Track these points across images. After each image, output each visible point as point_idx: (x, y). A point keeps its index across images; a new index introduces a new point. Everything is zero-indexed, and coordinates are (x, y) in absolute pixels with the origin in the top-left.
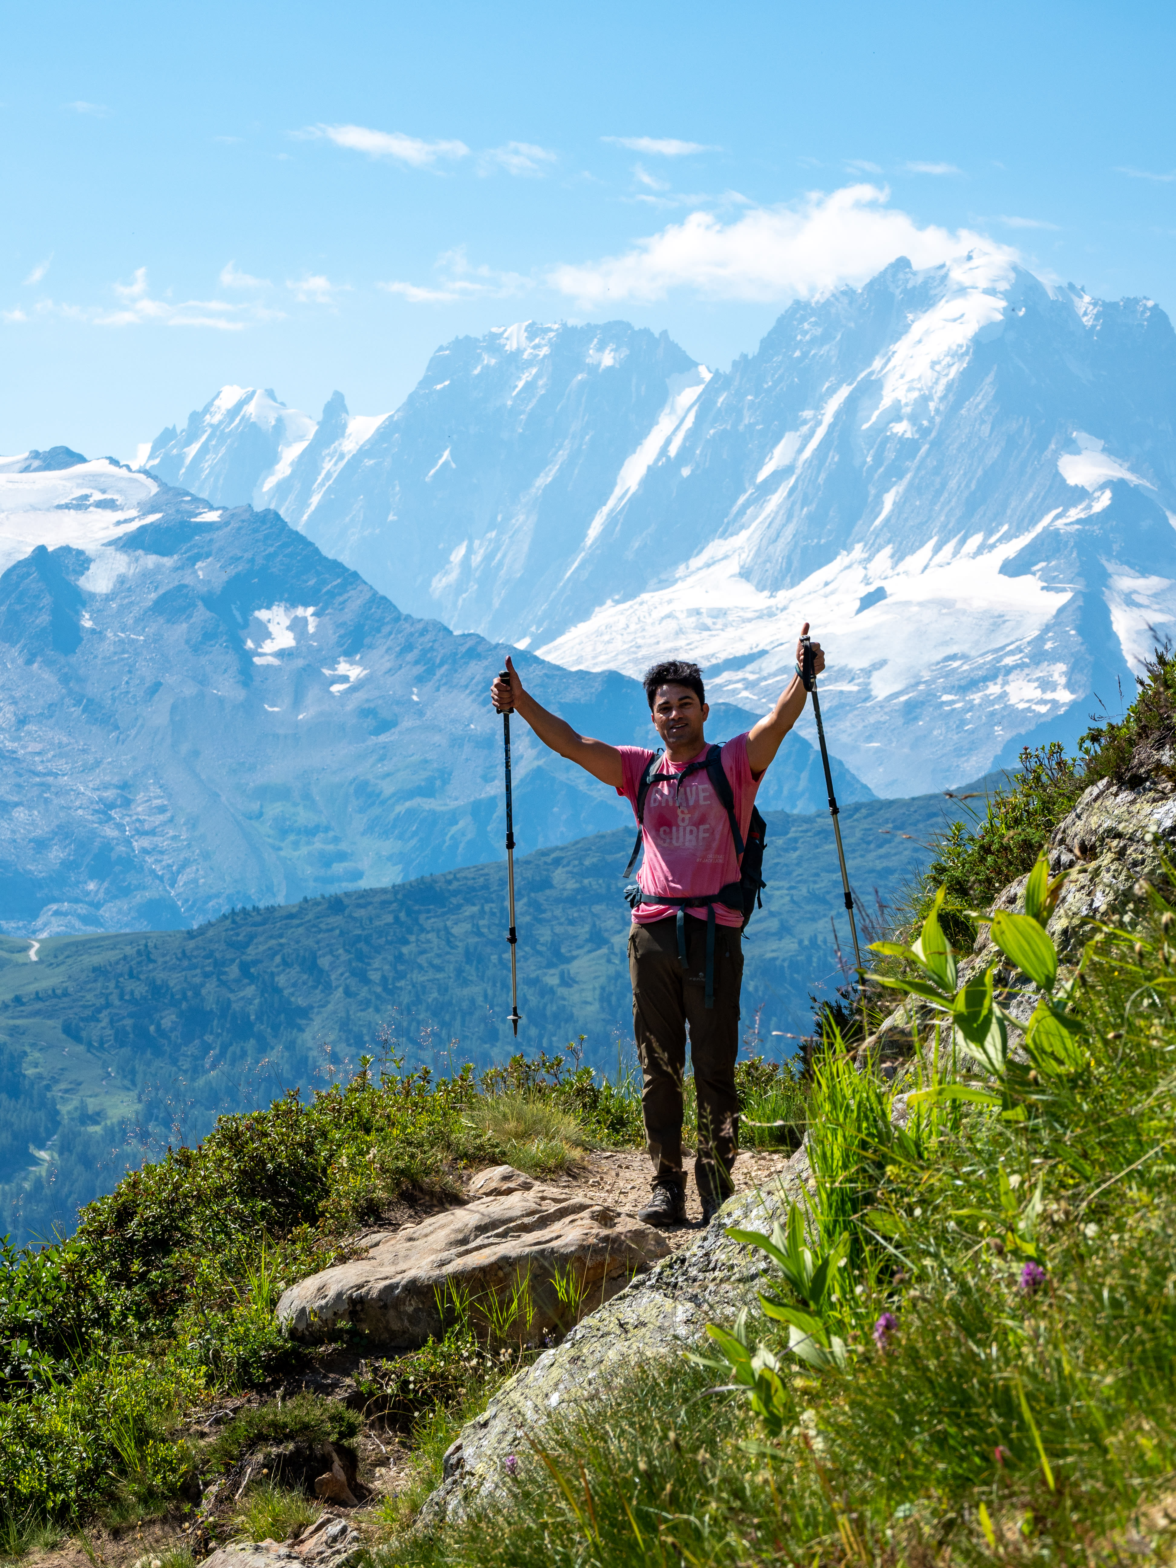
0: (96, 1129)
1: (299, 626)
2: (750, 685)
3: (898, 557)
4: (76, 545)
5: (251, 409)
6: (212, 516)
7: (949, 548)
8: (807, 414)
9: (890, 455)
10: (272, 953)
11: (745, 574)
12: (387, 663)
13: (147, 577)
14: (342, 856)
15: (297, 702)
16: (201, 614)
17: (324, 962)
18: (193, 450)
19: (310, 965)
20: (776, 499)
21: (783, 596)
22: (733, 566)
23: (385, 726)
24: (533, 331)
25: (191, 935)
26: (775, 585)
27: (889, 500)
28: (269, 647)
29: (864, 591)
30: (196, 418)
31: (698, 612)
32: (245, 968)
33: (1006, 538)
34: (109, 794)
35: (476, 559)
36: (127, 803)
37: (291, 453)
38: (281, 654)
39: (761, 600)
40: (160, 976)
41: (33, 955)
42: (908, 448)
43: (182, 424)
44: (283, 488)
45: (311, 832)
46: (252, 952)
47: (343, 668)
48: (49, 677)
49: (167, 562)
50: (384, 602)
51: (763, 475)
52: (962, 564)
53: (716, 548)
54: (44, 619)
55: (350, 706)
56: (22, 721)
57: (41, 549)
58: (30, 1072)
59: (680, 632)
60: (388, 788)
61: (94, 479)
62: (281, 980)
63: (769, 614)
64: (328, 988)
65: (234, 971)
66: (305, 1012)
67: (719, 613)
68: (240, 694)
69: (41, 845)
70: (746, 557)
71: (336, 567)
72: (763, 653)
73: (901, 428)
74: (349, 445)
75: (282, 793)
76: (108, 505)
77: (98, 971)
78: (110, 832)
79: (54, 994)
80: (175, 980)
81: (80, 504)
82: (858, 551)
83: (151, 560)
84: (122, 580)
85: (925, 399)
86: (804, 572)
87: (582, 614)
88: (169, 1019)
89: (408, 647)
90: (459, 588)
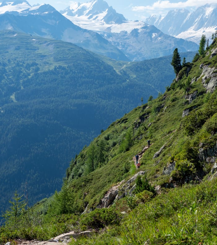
0: (132, 78)
1: (155, 35)
2: (193, 39)
3: (206, 28)
4: (138, 28)
5: (154, 16)
6: (149, 26)
7: (211, 27)
8: (199, 16)
9: (206, 20)
10: (147, 64)
11: (194, 30)
12: (162, 38)
13: (143, 31)
14: (158, 54)
15: (155, 41)
16: (147, 34)
17: (152, 64)
18: (149, 20)
19: (151, 64)
20: (196, 23)
21: (197, 31)
22: (193, 29)
23: (162, 43)
24: (177, 10)
25: (141, 62)
26: (196, 30)
27: (206, 23)
28: (153, 36)
29: (203, 31)
30: (149, 17)
31: (189, 33)
32: (145, 65)
33: (215, 27)
34: (140, 48)
35: (172, 29)
36: (141, 49)
37: (157, 20)
38: (154, 37)
39: (195, 32)
40: (138, 65)
41: (129, 63)
42: (207, 19)
43: (148, 18)
44: (156, 23)
45: (156, 52)
46: (146, 63)
47: (159, 38)
48: (135, 39)
49: (145, 29)
50: (162, 33)
51: (196, 21)
52: (212, 29)
53: (191, 27)
54: (135, 34)
55: (159, 41)
56: (133, 43)
57: (135, 29)
58: (127, 73)
59: (188, 34)
60: (162, 48)
61: (140, 23)
62: (148, 66)
63: (195, 33)
64: (152, 66)
65: (144, 65)
66: (150, 68)
67: (191, 33)
68: (150, 40)
69: (134, 53)
70: (194, 28)
71: (159, 30)
72: (194, 36)
73: (207, 17)
74: (161, 19)
75: (154, 48)
76: (140, 25)
77: (134, 65)
78: (139, 51)
79: (130, 67)
80: (140, 66)
81: (138, 25)
82: (203, 28)
83: (144, 29)
84: (141, 31)
85: (209, 15)
86: (199, 29)
87: (180, 33)
88: (139, 69)
89: (164, 36)
90: (170, 31)
